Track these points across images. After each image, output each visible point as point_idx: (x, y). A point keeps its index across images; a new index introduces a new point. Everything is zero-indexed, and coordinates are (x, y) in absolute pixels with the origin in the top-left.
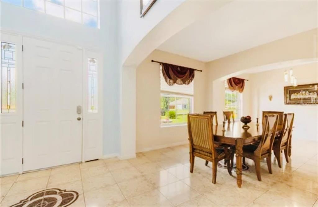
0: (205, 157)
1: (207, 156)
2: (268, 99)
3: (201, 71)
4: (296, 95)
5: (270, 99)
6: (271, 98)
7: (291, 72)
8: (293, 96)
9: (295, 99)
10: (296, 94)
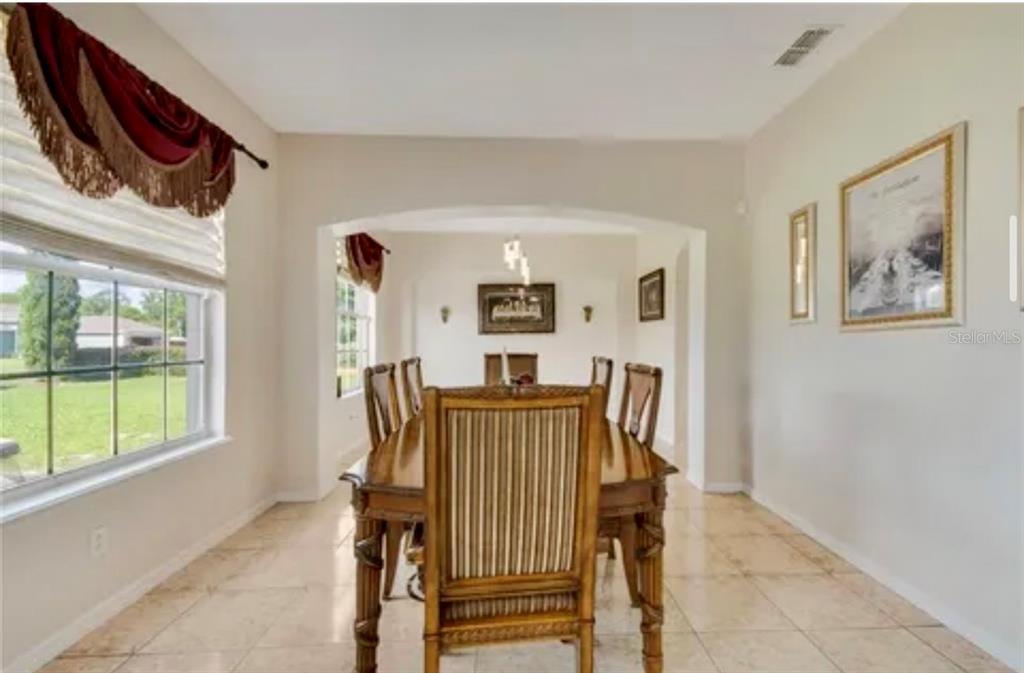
0: (531, 622)
1: (539, 612)
2: (439, 316)
3: (263, 164)
4: (502, 310)
5: (445, 319)
6: (445, 314)
7: (517, 244)
8: (497, 313)
9: (500, 321)
10: (502, 306)
